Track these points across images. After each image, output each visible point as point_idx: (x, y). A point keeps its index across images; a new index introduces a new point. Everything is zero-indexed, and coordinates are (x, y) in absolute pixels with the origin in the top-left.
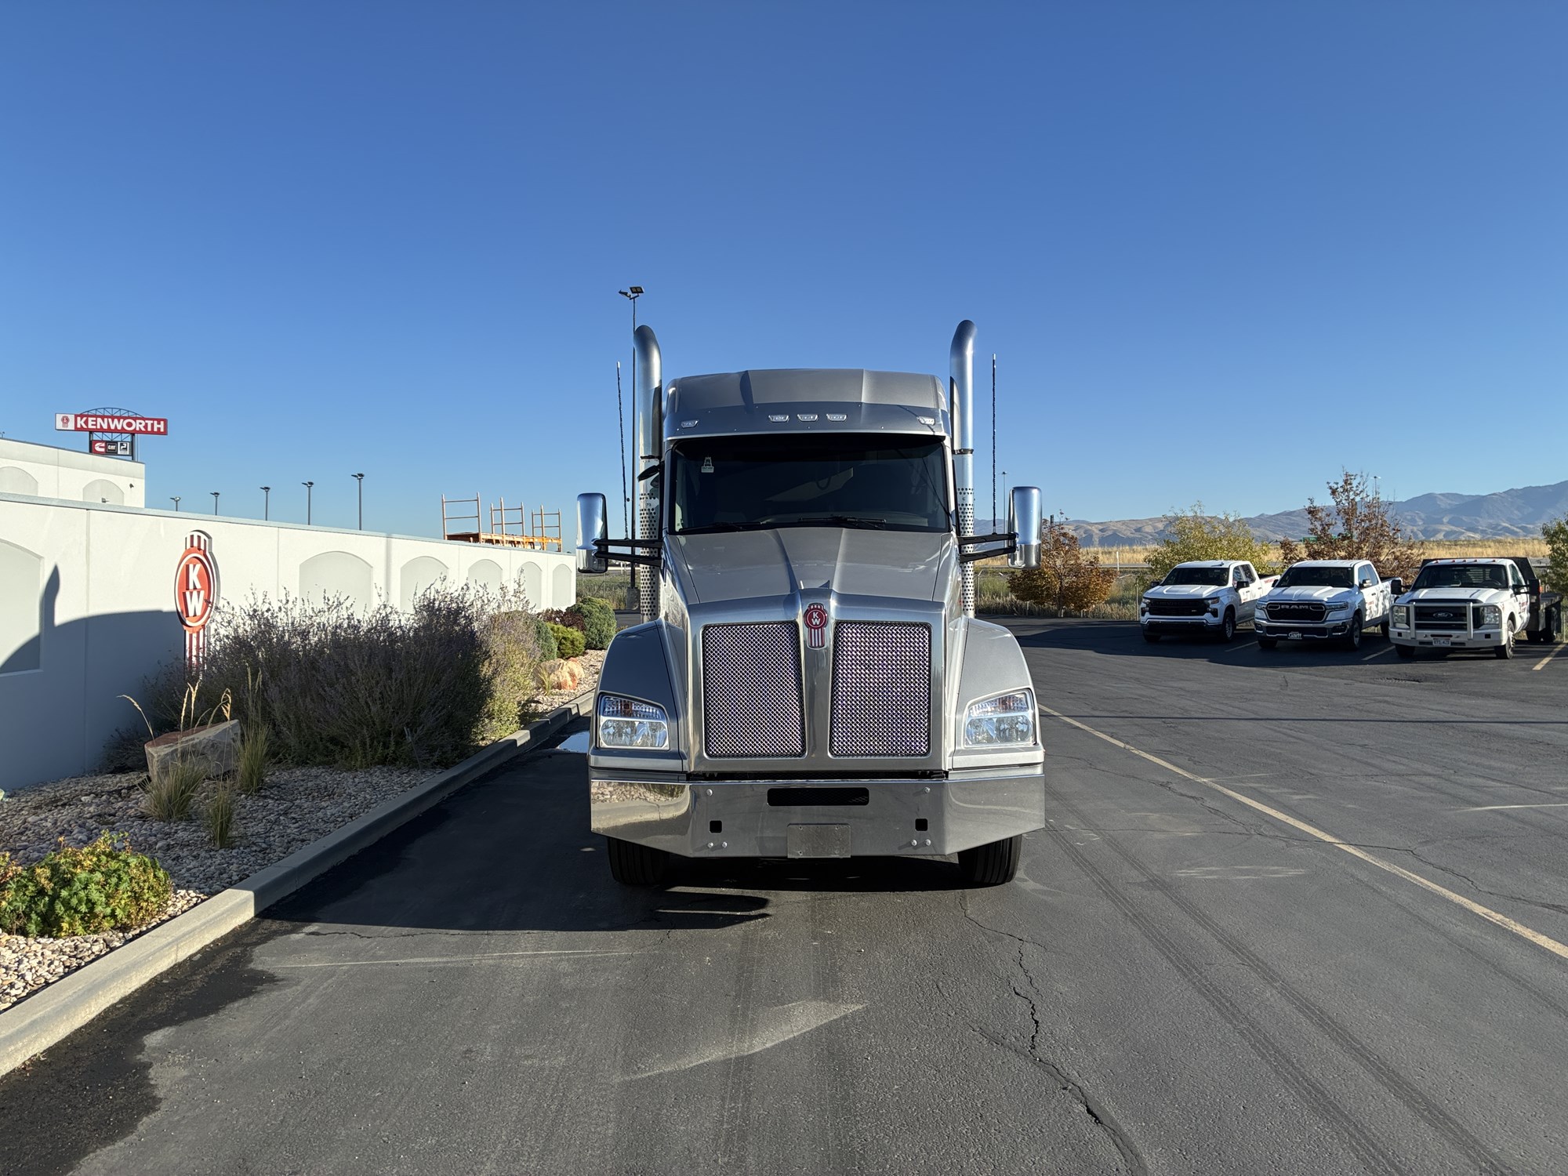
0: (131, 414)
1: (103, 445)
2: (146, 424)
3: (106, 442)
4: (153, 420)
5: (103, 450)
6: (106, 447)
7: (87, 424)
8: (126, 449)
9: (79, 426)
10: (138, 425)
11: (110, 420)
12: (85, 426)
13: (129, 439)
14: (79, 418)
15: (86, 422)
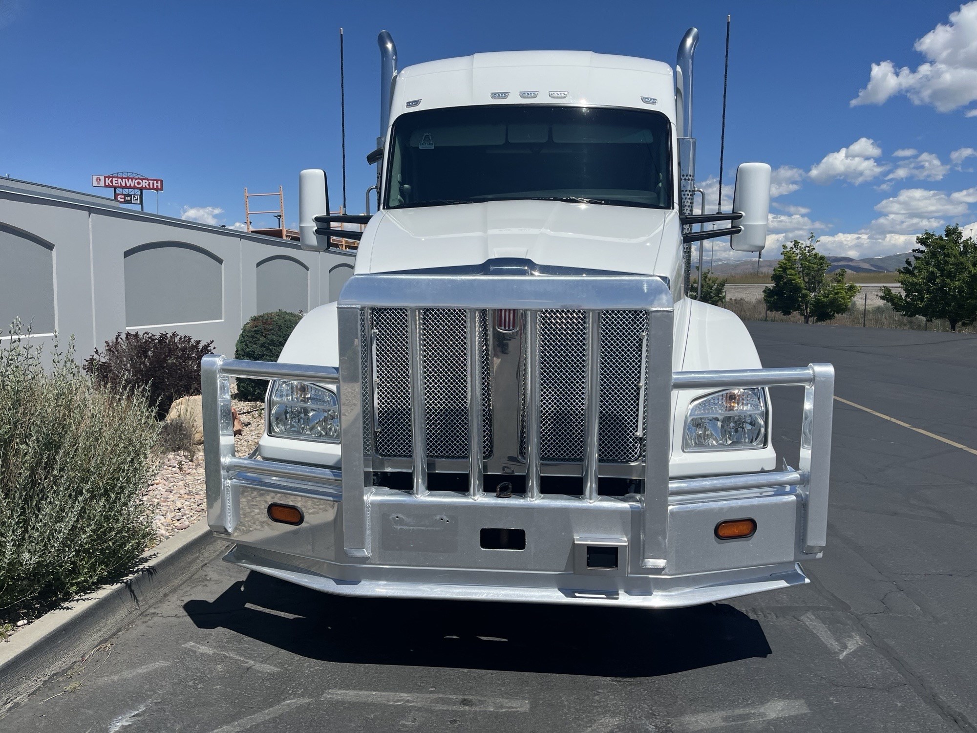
0: (139, 176)
1: (123, 197)
2: (149, 183)
3: (125, 195)
4: (154, 180)
5: (123, 200)
7: (112, 183)
8: (137, 199)
9: (107, 184)
10: (144, 184)
11: (126, 180)
12: (111, 184)
13: (139, 193)
14: (107, 179)
15: (111, 182)
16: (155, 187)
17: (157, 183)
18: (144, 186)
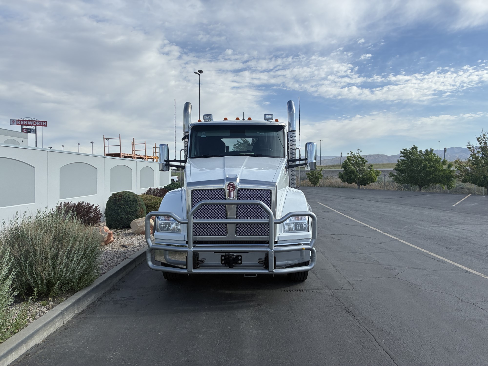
0: (35, 120)
1: (26, 130)
2: (40, 123)
3: (27, 129)
4: (43, 121)
6: (27, 131)
7: (21, 123)
8: (33, 131)
9: (18, 124)
10: (37, 123)
11: (28, 121)
12: (20, 124)
13: (35, 128)
14: (18, 121)
15: (20, 122)
16: (43, 125)
17: (44, 123)
18: (37, 125)
